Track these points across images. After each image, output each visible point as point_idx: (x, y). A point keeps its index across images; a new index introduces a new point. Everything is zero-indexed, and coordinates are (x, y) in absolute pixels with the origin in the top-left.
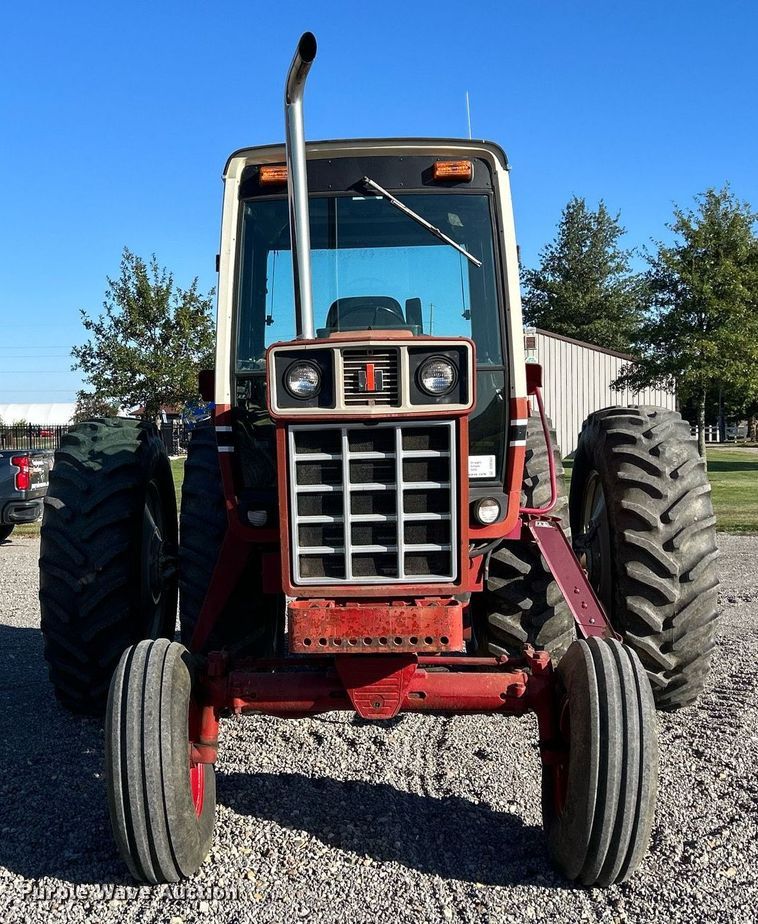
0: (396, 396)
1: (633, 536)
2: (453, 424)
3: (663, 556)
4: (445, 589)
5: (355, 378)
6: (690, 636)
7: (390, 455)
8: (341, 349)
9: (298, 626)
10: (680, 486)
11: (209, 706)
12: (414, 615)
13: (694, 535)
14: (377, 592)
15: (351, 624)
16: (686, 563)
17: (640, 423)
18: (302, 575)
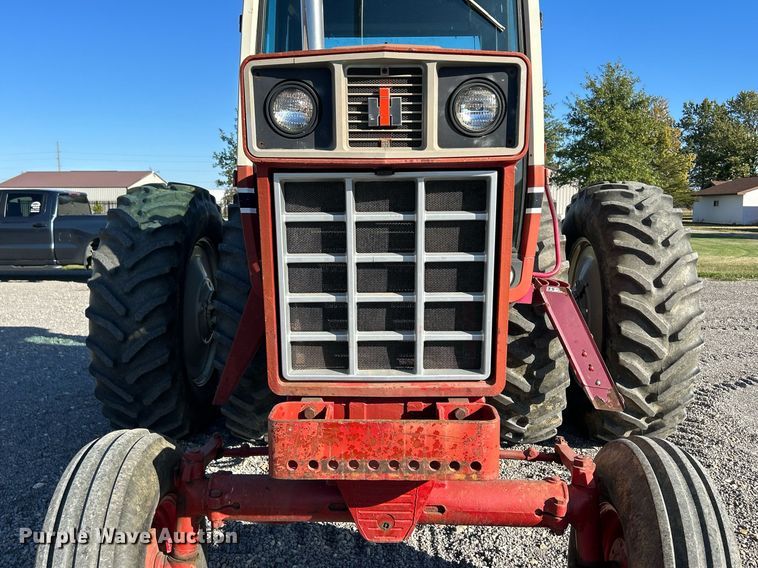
0: (419, 135)
1: (627, 298)
2: (494, 176)
3: (655, 318)
4: (476, 389)
5: (364, 108)
6: (674, 389)
7: (409, 217)
8: (345, 64)
9: (280, 444)
10: (670, 254)
11: (185, 516)
12: (437, 433)
13: (683, 299)
14: (389, 390)
15: (351, 443)
16: (675, 324)
17: (630, 196)
18: (294, 366)
